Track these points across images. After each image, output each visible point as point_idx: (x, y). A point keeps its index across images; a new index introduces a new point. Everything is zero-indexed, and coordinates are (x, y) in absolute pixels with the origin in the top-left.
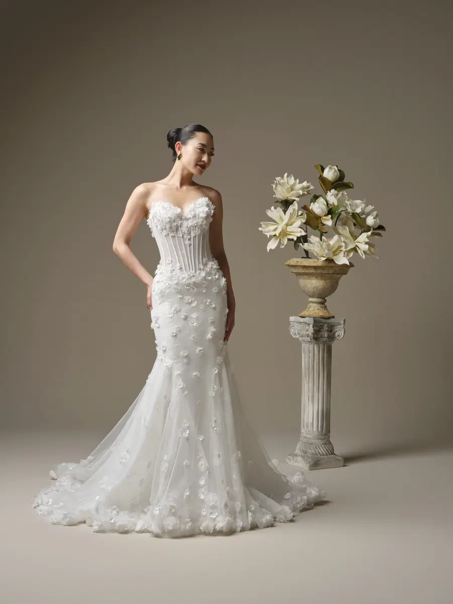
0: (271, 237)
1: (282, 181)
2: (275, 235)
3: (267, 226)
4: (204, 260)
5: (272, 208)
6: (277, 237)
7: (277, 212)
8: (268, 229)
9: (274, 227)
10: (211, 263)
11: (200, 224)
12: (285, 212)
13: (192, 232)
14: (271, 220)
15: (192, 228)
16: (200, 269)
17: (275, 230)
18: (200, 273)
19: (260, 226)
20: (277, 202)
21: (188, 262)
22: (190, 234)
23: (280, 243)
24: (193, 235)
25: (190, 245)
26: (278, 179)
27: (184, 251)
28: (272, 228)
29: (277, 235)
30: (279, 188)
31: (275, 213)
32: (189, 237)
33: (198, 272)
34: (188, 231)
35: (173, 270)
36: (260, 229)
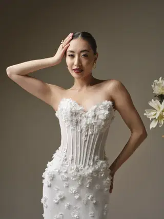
0: (152, 119)
1: (158, 82)
2: (155, 118)
3: (150, 112)
4: (96, 157)
5: (153, 100)
6: (157, 120)
7: (156, 102)
8: (150, 115)
9: (154, 113)
10: (101, 162)
11: (98, 124)
12: (161, 103)
13: (90, 130)
14: (152, 108)
15: (90, 126)
16: (89, 165)
17: (155, 115)
18: (88, 168)
19: (145, 112)
20: (156, 96)
21: (80, 155)
22: (87, 131)
23: (158, 124)
24: (90, 132)
25: (85, 141)
26: (155, 81)
27: (79, 145)
28: (153, 113)
29: (157, 118)
30: (156, 87)
31: (154, 103)
32: (86, 133)
33: (87, 167)
34: (86, 127)
35: (66, 160)
36: (145, 114)
